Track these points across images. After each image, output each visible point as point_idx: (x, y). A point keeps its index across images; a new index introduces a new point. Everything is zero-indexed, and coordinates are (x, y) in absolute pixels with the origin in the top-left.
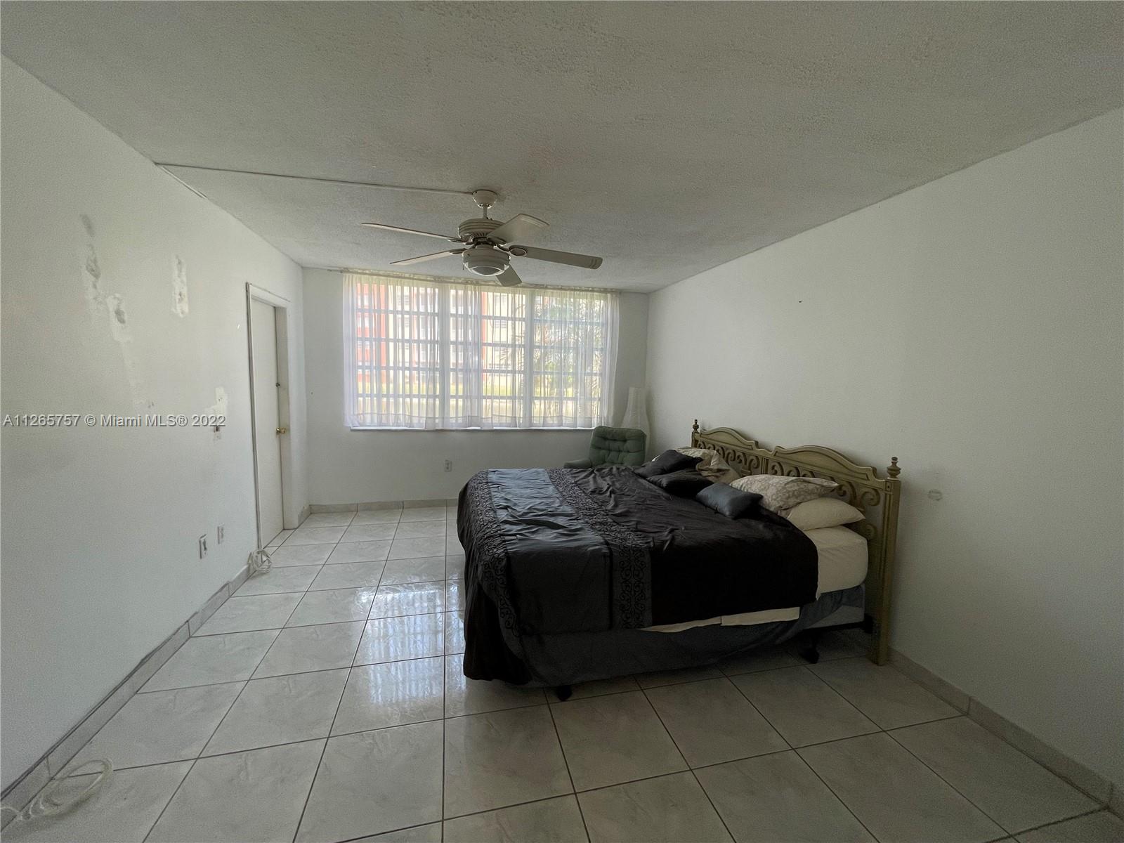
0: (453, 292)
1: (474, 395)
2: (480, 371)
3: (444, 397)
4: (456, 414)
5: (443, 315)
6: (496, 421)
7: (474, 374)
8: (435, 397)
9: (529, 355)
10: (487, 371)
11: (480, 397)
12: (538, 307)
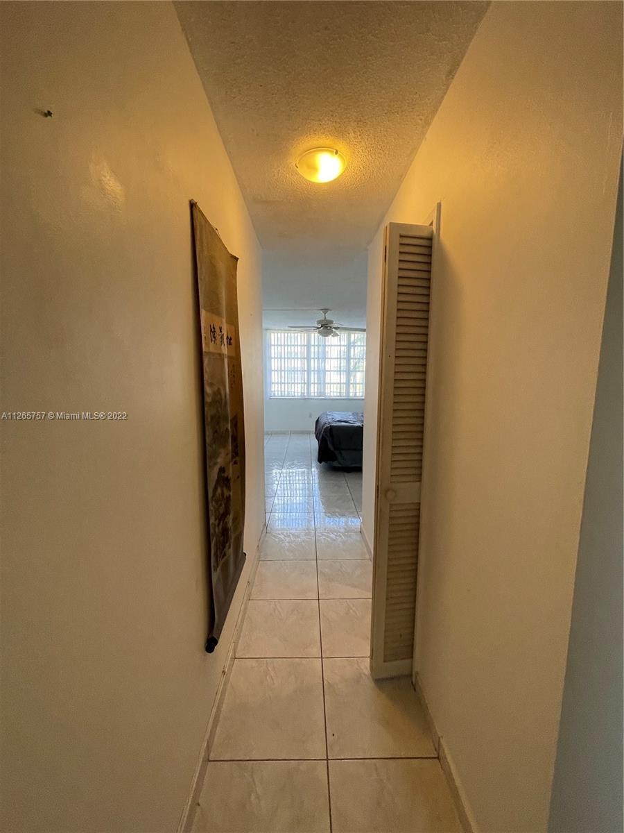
0: (313, 335)
1: (322, 383)
2: (325, 371)
3: (309, 384)
4: (314, 390)
5: (308, 346)
6: (332, 394)
7: (322, 372)
8: (304, 383)
9: (348, 362)
10: (328, 371)
11: (325, 383)
12: (352, 339)
